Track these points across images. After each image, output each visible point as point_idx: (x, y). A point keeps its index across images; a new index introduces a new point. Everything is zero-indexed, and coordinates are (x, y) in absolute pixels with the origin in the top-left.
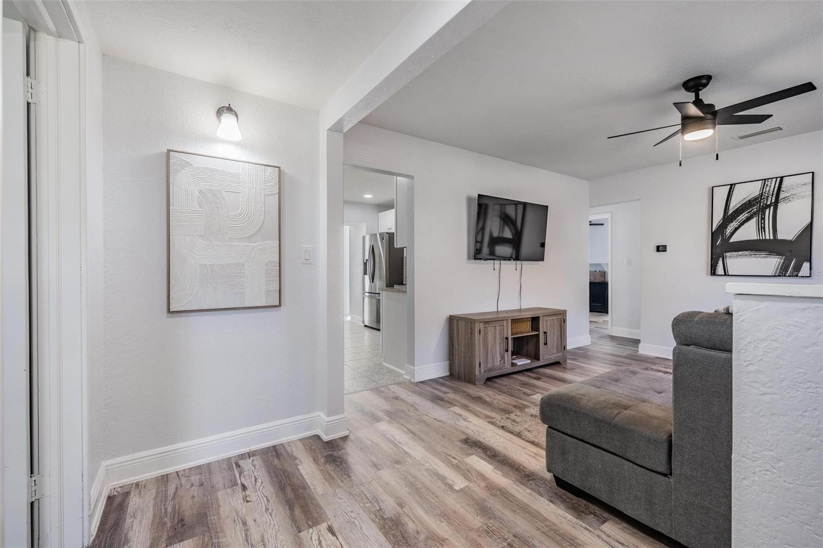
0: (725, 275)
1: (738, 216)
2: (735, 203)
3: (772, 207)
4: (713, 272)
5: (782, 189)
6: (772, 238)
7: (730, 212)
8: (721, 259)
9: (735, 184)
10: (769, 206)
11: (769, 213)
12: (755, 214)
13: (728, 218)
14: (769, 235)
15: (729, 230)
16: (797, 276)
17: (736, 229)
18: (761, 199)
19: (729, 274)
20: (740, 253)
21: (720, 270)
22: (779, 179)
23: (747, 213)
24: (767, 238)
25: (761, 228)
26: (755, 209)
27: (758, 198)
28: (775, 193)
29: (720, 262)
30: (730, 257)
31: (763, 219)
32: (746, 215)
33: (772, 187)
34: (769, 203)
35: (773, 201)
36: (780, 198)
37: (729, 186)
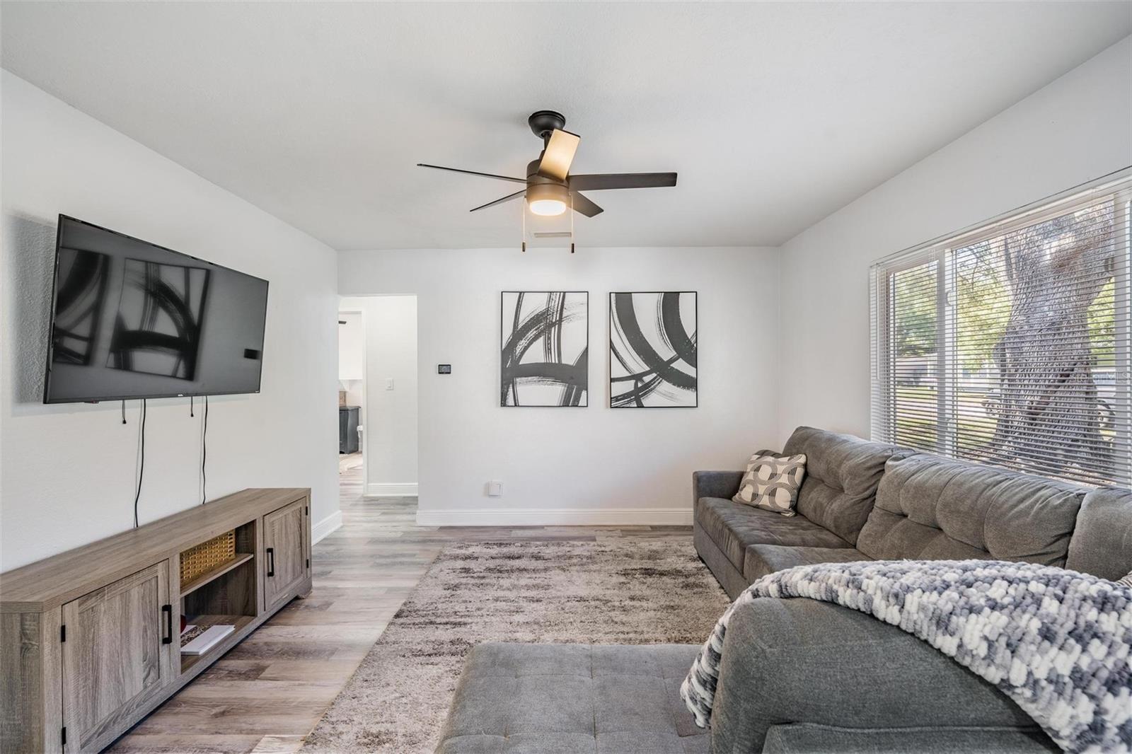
0: (516, 405)
1: (527, 332)
2: (524, 317)
3: (557, 326)
4: (504, 403)
5: (565, 306)
6: (557, 362)
7: (520, 327)
8: (511, 385)
9: (524, 292)
10: (553, 324)
11: (554, 331)
12: (542, 331)
13: (518, 334)
14: (554, 360)
15: (519, 349)
16: (577, 406)
17: (526, 348)
18: (548, 315)
19: (520, 405)
20: (530, 378)
21: (510, 401)
22: (562, 294)
23: (536, 330)
24: (553, 362)
25: (548, 350)
26: (542, 325)
27: (545, 313)
28: (559, 310)
29: (511, 390)
30: (520, 383)
31: (549, 338)
32: (535, 332)
33: (557, 303)
34: (554, 321)
35: (558, 319)
36: (563, 316)
37: (518, 294)
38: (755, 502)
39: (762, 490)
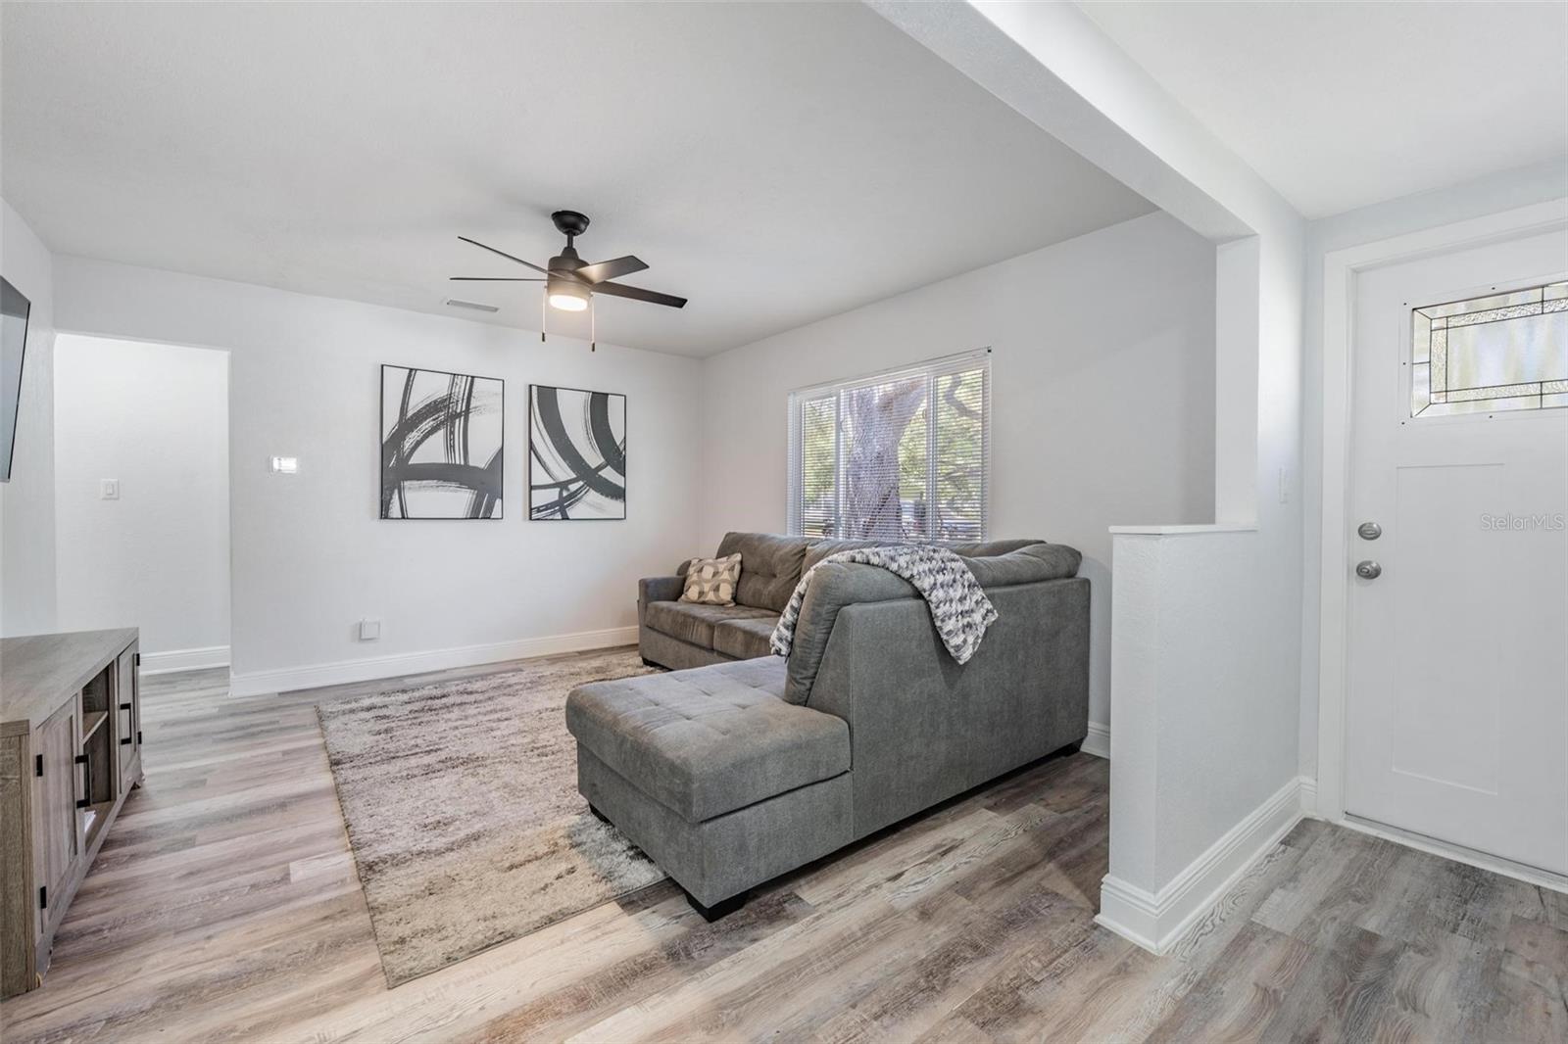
0: (403, 518)
1: (421, 422)
2: (416, 403)
3: (462, 418)
4: (384, 515)
5: (473, 394)
6: (462, 463)
7: (410, 414)
8: (396, 491)
9: (416, 370)
10: (459, 415)
11: (459, 424)
12: (442, 423)
13: (407, 424)
14: (459, 460)
15: (408, 444)
16: (489, 518)
17: (418, 443)
18: (450, 403)
19: (410, 516)
20: (424, 482)
21: (395, 511)
22: (470, 378)
23: (434, 420)
24: (458, 462)
25: (450, 447)
26: (442, 416)
27: (446, 400)
28: (465, 398)
29: (396, 496)
30: (410, 488)
31: (452, 433)
32: (432, 423)
33: (463, 388)
34: (458, 411)
35: (464, 409)
36: (471, 406)
37: (408, 371)
38: (702, 599)
39: (707, 587)
